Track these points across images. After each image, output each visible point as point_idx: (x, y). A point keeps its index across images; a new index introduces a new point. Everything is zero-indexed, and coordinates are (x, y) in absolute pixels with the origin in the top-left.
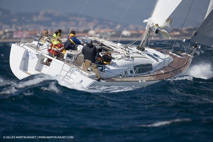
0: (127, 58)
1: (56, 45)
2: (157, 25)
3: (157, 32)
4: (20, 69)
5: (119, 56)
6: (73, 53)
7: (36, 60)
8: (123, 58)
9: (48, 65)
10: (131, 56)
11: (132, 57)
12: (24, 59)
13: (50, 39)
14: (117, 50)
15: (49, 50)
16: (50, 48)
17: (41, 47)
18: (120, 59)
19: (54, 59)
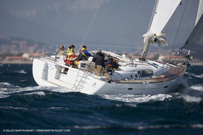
0: (132, 65)
1: (70, 56)
2: (155, 35)
3: (156, 40)
4: (42, 79)
5: (125, 64)
6: (86, 62)
7: (55, 70)
8: (128, 64)
9: (66, 74)
10: (135, 63)
11: (136, 65)
12: (44, 70)
13: (65, 52)
14: (122, 60)
15: (65, 61)
16: (65, 59)
17: (58, 59)
18: (126, 65)
19: (70, 68)
